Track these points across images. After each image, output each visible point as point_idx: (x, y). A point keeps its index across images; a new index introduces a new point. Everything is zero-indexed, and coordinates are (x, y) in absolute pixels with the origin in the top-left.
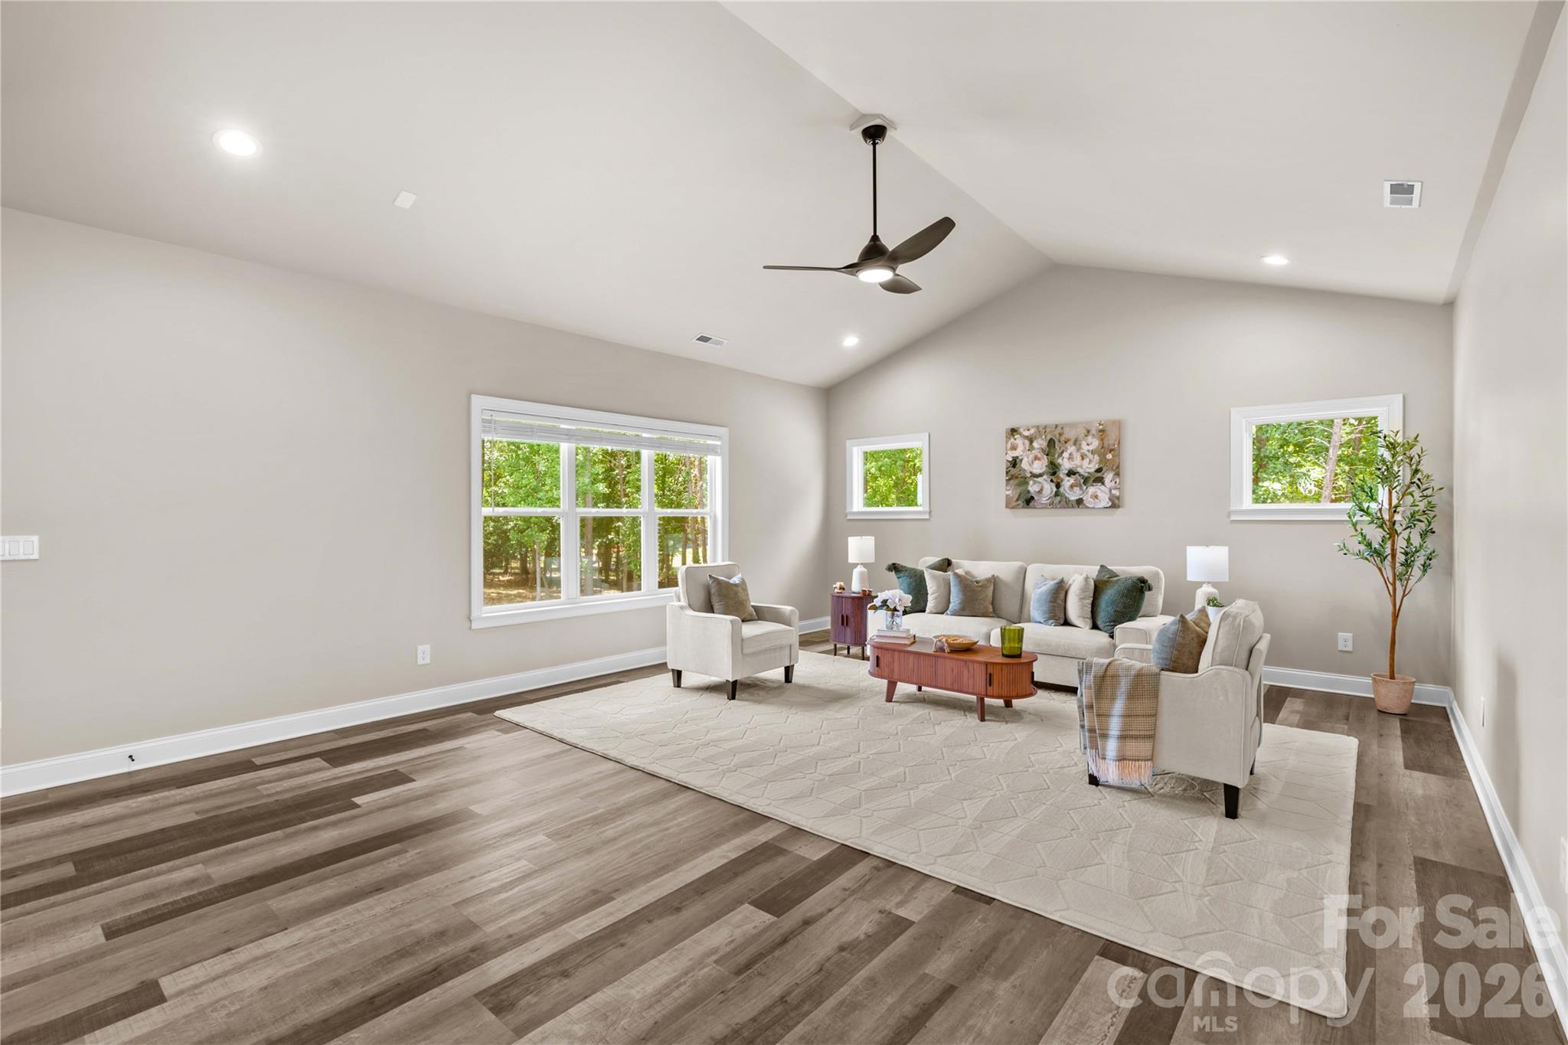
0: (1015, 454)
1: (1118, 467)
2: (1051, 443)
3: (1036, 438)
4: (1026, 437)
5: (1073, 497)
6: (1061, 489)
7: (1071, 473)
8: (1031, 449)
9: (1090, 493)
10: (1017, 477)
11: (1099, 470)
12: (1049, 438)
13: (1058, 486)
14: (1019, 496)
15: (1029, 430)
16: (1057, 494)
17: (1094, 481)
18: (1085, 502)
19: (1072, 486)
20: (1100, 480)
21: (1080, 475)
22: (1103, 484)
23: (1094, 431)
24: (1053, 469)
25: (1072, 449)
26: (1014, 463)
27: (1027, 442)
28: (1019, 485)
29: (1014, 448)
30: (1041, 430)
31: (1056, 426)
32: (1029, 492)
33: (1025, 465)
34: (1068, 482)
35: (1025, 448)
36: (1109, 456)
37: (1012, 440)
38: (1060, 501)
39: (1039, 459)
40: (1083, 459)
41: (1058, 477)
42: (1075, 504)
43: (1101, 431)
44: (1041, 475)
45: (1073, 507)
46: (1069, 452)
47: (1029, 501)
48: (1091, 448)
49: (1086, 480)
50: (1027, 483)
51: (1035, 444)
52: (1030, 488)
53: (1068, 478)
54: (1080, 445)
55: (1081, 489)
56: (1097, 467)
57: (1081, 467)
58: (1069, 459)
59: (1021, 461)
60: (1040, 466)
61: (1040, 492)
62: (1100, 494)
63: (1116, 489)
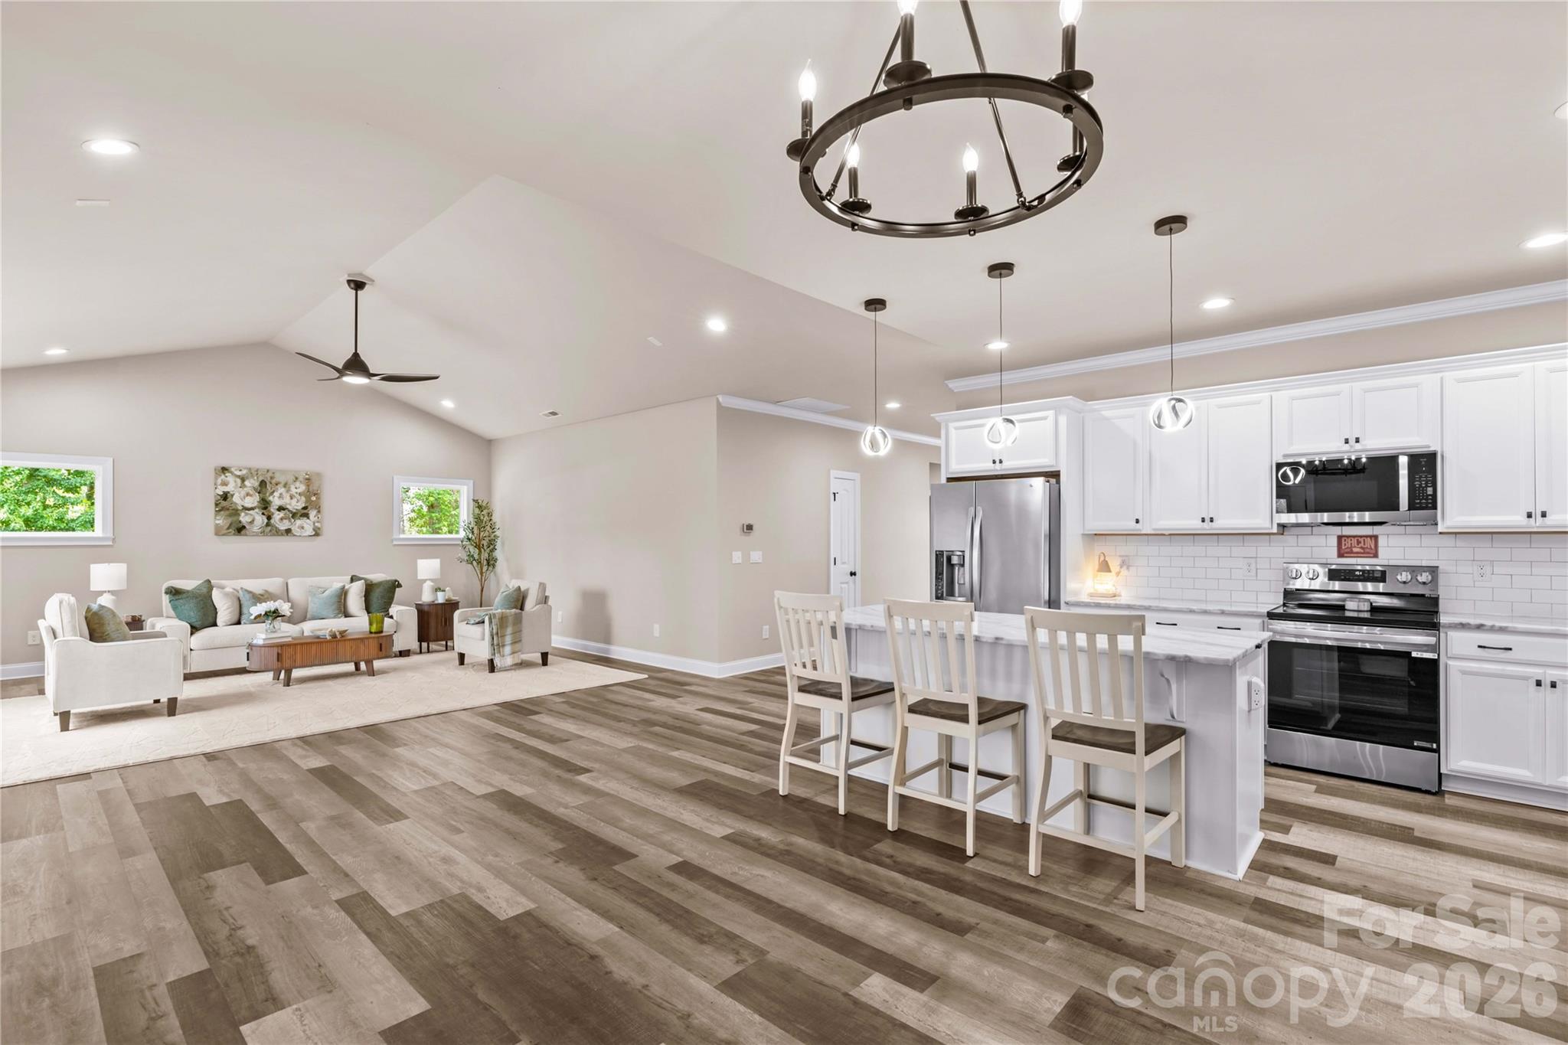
0: (226, 489)
1: (319, 507)
2: (263, 484)
3: (247, 478)
4: (239, 476)
5: (283, 527)
6: (272, 521)
7: (281, 509)
8: (243, 486)
9: (297, 525)
10: (228, 509)
11: (305, 508)
12: (261, 479)
13: (269, 518)
14: (230, 525)
15: (240, 470)
16: (268, 525)
17: (301, 516)
18: (293, 531)
19: (282, 519)
20: (306, 516)
21: (289, 511)
22: (308, 518)
23: (301, 478)
24: (265, 505)
25: (282, 490)
26: (225, 496)
27: (239, 481)
28: (230, 515)
29: (225, 484)
30: (252, 472)
31: (268, 471)
32: (240, 522)
33: (236, 499)
34: (277, 516)
35: (236, 485)
36: (314, 498)
37: (223, 477)
38: (270, 530)
39: (251, 496)
40: (292, 498)
41: (269, 511)
42: (284, 532)
43: (307, 479)
44: (252, 509)
45: (282, 535)
46: (279, 492)
47: (240, 529)
48: (299, 491)
49: (294, 515)
50: (239, 515)
51: (247, 483)
52: (241, 519)
53: (278, 512)
54: (289, 487)
55: (290, 521)
56: (304, 505)
57: (290, 504)
58: (280, 497)
59: (232, 496)
60: (252, 501)
61: (252, 522)
62: (307, 526)
63: (318, 522)
